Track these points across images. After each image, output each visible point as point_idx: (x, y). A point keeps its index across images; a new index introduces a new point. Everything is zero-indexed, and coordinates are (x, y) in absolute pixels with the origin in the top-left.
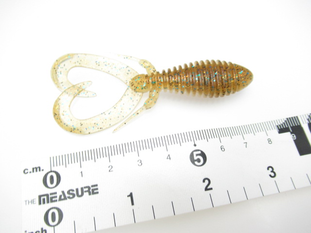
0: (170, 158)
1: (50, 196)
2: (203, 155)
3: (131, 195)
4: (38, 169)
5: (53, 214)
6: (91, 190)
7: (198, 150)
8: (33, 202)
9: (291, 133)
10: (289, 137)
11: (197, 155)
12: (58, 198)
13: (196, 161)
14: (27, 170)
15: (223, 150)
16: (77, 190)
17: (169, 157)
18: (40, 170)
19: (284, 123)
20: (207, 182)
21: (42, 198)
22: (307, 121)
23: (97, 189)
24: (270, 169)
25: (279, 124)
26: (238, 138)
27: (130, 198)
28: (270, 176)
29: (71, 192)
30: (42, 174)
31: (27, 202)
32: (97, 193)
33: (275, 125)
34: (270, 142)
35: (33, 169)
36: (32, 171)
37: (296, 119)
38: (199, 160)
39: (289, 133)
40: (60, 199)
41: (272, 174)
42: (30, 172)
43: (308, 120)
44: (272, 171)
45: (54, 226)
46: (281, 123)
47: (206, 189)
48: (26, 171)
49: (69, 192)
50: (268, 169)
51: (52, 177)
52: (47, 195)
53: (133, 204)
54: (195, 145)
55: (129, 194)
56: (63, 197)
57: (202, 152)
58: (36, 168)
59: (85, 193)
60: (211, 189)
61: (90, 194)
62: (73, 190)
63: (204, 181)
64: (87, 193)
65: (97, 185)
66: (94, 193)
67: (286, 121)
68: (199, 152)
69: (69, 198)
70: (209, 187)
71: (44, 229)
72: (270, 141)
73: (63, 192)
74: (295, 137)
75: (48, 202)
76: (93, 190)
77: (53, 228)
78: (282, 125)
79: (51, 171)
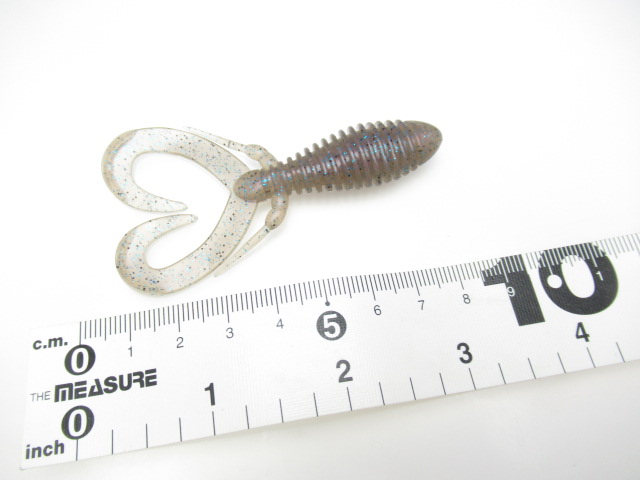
0: (282, 326)
1: (75, 388)
2: (341, 320)
3: (211, 388)
4: (58, 342)
5: (78, 418)
6: (144, 379)
7: (333, 313)
8: (45, 396)
11: (330, 320)
12: (87, 392)
13: (326, 330)
14: (40, 342)
15: (378, 312)
16: (121, 377)
17: (280, 324)
18: (61, 344)
19: (496, 267)
20: (343, 367)
21: (61, 390)
22: (538, 264)
23: (154, 377)
24: (463, 348)
25: (487, 268)
26: (408, 294)
28: (462, 360)
29: (111, 381)
30: (65, 350)
31: (36, 396)
32: (155, 383)
33: (478, 270)
34: (467, 301)
35: (50, 341)
36: (47, 344)
38: (332, 330)
40: (92, 393)
41: (466, 357)
42: (45, 347)
43: (540, 261)
45: (77, 438)
47: (342, 379)
49: (107, 382)
50: (459, 348)
51: (80, 356)
52: (70, 386)
53: (213, 403)
54: (328, 304)
55: (208, 385)
56: (96, 390)
58: (55, 340)
59: (133, 384)
60: (350, 379)
61: (142, 386)
62: (114, 379)
63: (338, 366)
64: (138, 384)
65: (154, 371)
66: (149, 384)
67: (499, 263)
68: (334, 316)
69: (107, 391)
70: (346, 376)
71: (59, 442)
72: (466, 298)
73: (97, 381)
74: (513, 291)
75: (70, 398)
76: (147, 379)
77: (75, 441)
79: (80, 346)
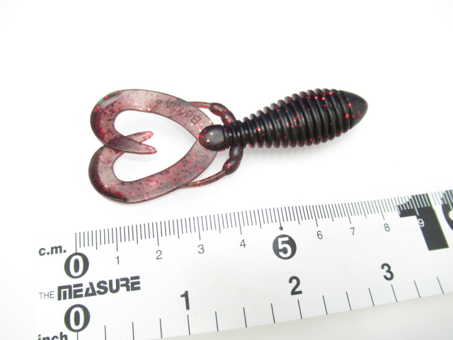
9: (418, 217)
10: (414, 223)
27: (184, 298)
37: (425, 197)
39: (415, 217)
44: (389, 271)
46: (405, 202)
48: (42, 252)
57: (290, 238)
78: (405, 204)
